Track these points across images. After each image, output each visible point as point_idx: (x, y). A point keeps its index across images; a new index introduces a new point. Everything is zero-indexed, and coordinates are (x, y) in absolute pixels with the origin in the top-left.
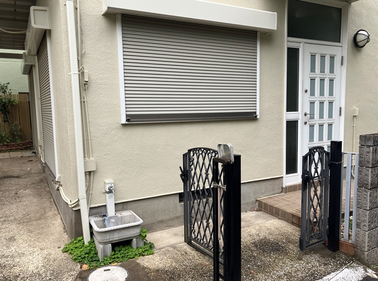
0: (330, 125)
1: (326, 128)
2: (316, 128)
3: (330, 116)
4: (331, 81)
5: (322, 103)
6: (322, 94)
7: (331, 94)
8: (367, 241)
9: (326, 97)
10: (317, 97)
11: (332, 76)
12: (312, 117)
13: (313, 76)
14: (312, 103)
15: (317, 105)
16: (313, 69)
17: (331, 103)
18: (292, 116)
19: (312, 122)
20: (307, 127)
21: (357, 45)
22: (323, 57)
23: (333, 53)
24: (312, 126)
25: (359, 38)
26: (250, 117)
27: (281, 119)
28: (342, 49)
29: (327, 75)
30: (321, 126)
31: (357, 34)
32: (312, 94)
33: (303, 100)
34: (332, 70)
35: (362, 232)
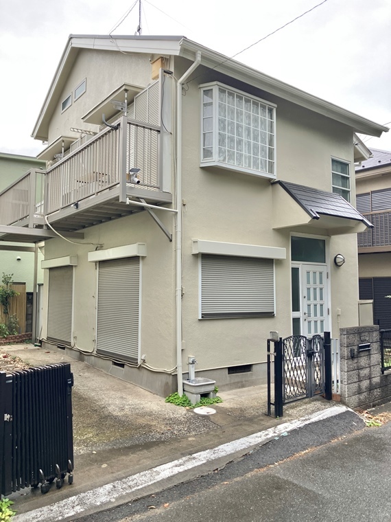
0: (322, 321)
1: (319, 323)
2: (313, 323)
3: (322, 315)
4: (321, 289)
5: (315, 305)
6: (315, 299)
7: (321, 299)
8: (346, 390)
9: (318, 302)
10: (312, 302)
11: (321, 286)
12: (309, 316)
13: (309, 286)
14: (309, 305)
15: (312, 307)
16: (308, 282)
17: (321, 305)
18: (296, 315)
19: (309, 319)
20: (306, 323)
21: (337, 265)
22: (315, 273)
23: (321, 270)
24: (309, 322)
25: (338, 260)
26: (270, 315)
27: (290, 317)
28: (326, 268)
29: (318, 286)
30: (316, 322)
31: (336, 257)
32: (309, 299)
33: (303, 303)
34: (321, 283)
35: (344, 386)
